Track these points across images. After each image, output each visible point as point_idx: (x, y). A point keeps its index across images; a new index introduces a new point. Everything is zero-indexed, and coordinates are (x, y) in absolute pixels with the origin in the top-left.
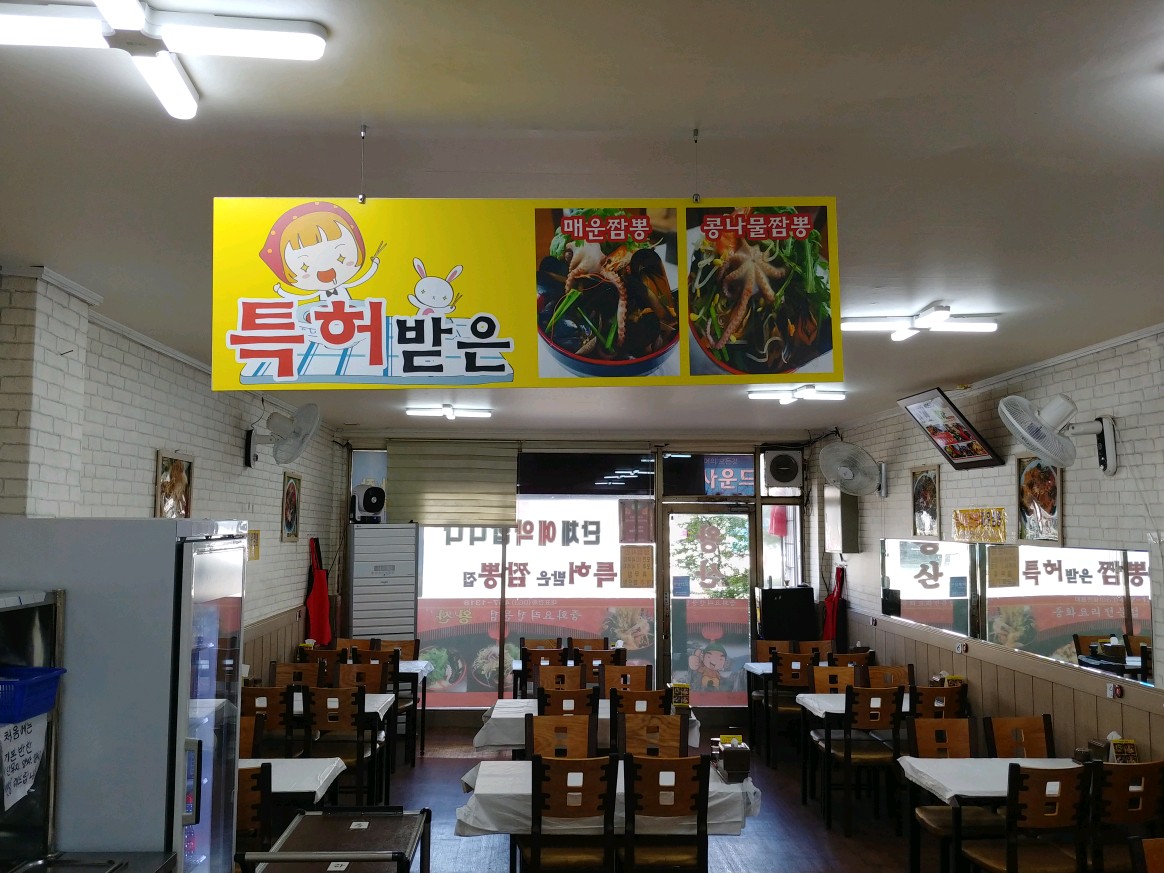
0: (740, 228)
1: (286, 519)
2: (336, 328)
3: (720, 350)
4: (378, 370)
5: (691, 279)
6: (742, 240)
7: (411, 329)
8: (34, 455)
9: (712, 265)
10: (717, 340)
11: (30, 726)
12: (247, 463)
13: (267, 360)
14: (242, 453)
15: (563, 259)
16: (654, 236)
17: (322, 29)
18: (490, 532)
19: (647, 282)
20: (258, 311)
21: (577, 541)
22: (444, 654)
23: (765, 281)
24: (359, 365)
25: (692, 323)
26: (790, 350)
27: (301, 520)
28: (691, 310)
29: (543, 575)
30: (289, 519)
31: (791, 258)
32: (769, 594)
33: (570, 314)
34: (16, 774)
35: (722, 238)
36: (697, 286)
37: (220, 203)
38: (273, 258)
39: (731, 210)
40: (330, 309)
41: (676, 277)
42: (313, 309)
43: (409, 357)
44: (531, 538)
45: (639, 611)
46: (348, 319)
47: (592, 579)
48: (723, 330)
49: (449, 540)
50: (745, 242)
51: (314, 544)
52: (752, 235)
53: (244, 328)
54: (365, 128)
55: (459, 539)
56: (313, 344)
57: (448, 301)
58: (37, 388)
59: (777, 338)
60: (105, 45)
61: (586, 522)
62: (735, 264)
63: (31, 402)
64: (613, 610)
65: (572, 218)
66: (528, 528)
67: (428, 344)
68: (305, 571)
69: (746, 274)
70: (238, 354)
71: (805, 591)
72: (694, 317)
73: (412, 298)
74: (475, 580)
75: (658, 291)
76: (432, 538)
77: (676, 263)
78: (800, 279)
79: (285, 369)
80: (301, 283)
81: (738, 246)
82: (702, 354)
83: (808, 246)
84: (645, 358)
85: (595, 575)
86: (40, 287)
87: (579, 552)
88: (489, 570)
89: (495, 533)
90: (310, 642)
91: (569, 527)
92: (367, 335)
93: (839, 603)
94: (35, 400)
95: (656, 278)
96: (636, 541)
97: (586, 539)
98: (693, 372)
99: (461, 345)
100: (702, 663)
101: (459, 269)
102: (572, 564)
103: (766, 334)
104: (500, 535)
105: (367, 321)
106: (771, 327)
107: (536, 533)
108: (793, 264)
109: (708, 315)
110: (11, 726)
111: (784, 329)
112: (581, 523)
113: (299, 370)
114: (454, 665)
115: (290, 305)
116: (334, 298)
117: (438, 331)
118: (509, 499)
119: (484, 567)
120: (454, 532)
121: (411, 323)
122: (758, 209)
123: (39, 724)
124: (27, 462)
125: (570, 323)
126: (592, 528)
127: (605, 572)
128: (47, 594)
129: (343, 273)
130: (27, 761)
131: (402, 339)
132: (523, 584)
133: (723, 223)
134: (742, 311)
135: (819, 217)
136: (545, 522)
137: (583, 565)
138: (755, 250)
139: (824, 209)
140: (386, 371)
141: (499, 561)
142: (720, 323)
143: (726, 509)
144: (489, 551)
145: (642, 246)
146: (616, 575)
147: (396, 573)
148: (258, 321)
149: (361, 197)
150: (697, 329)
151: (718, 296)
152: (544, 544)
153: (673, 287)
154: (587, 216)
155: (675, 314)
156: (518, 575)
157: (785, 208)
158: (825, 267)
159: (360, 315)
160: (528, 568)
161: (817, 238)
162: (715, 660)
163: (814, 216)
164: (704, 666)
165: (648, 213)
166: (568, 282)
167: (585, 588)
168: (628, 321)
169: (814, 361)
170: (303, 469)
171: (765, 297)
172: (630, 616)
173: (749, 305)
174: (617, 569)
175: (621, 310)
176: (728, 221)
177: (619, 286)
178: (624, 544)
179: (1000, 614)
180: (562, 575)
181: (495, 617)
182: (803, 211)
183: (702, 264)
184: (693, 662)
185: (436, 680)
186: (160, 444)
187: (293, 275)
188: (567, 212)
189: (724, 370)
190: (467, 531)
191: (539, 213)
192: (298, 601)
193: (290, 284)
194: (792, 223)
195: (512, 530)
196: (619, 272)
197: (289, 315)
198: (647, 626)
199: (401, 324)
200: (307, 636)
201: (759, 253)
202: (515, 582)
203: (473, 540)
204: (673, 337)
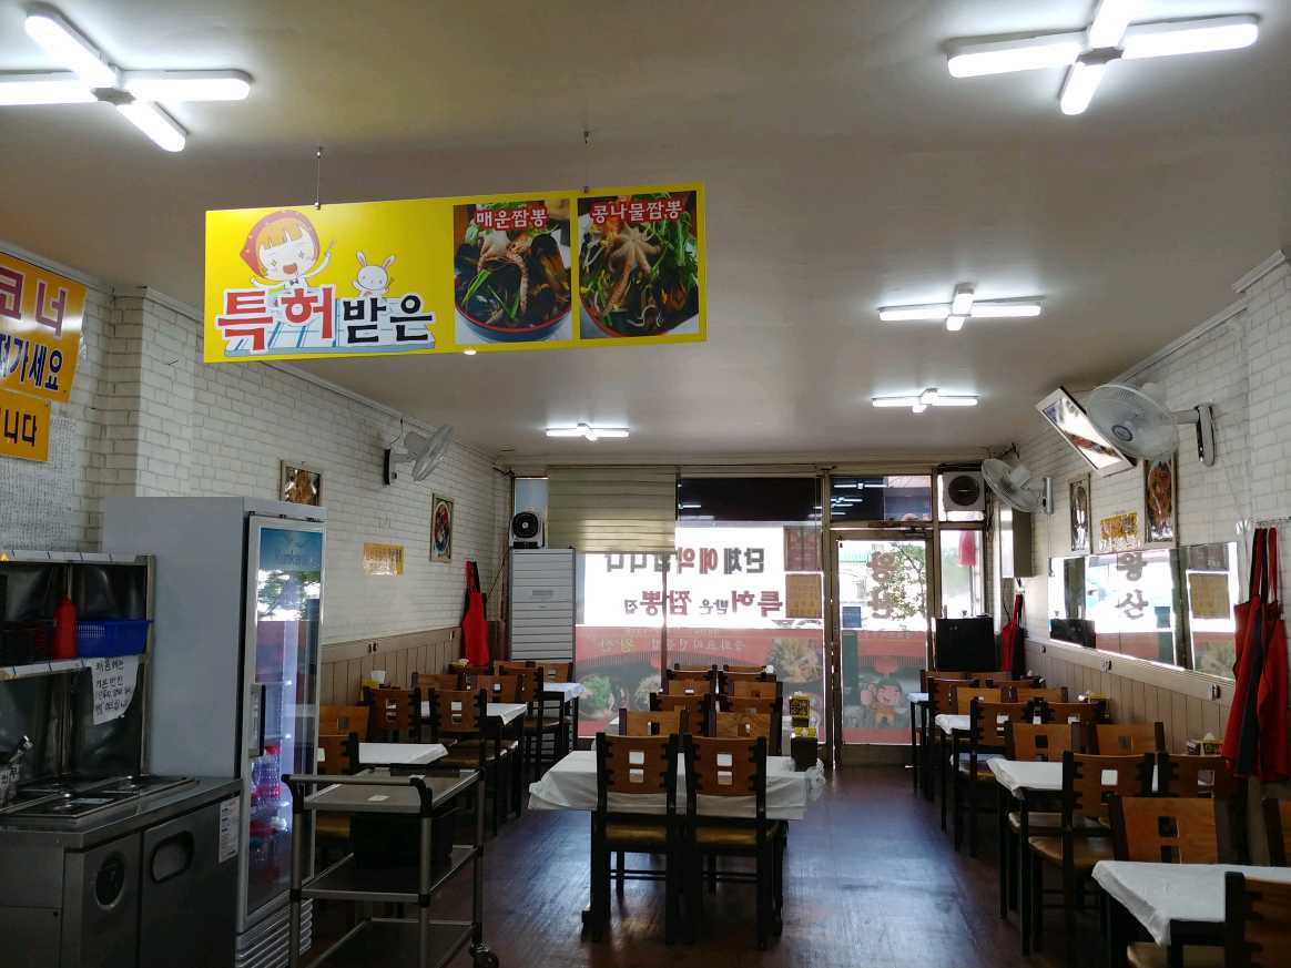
0: (622, 213)
1: (437, 541)
2: (298, 309)
3: (606, 318)
4: (328, 343)
5: (582, 258)
6: (625, 223)
7: (354, 308)
8: (142, 449)
9: (599, 245)
10: (602, 309)
11: (121, 663)
12: (386, 482)
13: (245, 337)
14: (381, 470)
15: (476, 246)
16: (551, 223)
17: (246, 76)
18: (651, 559)
19: (545, 262)
20: (239, 299)
21: (740, 569)
22: (606, 682)
23: (643, 257)
24: (315, 340)
25: (582, 295)
26: (663, 316)
27: (454, 542)
28: (581, 284)
29: (706, 603)
30: (441, 540)
31: (666, 237)
32: (944, 624)
33: (480, 291)
34: (107, 700)
35: (608, 223)
36: (587, 264)
37: (209, 214)
38: (250, 257)
39: (615, 198)
40: (293, 295)
41: (569, 257)
42: (280, 296)
43: (352, 330)
44: (692, 565)
45: (807, 643)
46: (306, 302)
47: (755, 609)
48: (608, 300)
49: (610, 567)
50: (626, 224)
51: (472, 569)
52: (633, 219)
53: (229, 313)
54: (321, 149)
55: (620, 566)
56: (279, 323)
57: (384, 284)
58: (145, 392)
59: (653, 306)
60: (94, 99)
61: (748, 550)
62: (618, 244)
63: (139, 404)
64: (778, 641)
65: (483, 211)
66: (689, 555)
67: (367, 321)
68: (462, 592)
69: (627, 253)
70: (224, 332)
71: (985, 622)
72: (584, 290)
73: (355, 284)
74: (636, 607)
75: (554, 268)
76: (593, 565)
77: (569, 245)
78: (672, 255)
79: (259, 345)
80: (271, 275)
81: (621, 229)
82: (589, 320)
83: (680, 226)
84: (545, 325)
85: (759, 604)
86: (146, 306)
87: (742, 581)
88: (651, 599)
89: (656, 560)
90: (464, 662)
91: (732, 556)
92: (321, 314)
93: (1017, 632)
94: (143, 401)
95: (552, 258)
96: (803, 569)
97: (749, 567)
98: (583, 336)
99: (393, 320)
100: (875, 699)
101: (393, 257)
102: (734, 593)
103: (643, 303)
104: (660, 562)
105: (320, 303)
106: (648, 296)
107: (697, 562)
108: (666, 242)
109: (595, 288)
110: (104, 659)
111: (658, 298)
112: (744, 550)
113: (269, 345)
114: (616, 694)
115: (262, 293)
116: (296, 286)
117: (375, 309)
118: (669, 525)
119: (645, 595)
120: (615, 559)
121: (354, 304)
122: (637, 196)
123: (130, 665)
124: (135, 455)
125: (481, 298)
126: (756, 556)
127: (770, 601)
128: (138, 557)
129: (303, 265)
130: (118, 692)
131: (348, 317)
132: (684, 612)
133: (609, 210)
134: (624, 283)
135: (689, 200)
136: (706, 549)
137: (747, 594)
138: (635, 232)
139: (693, 194)
140: (334, 343)
141: (661, 589)
142: (606, 294)
143: (900, 535)
144: (650, 579)
145: (542, 232)
146: (781, 604)
147: (555, 598)
148: (239, 307)
149: (317, 204)
150: (586, 300)
151: (603, 272)
152: (706, 572)
153: (566, 266)
154: (496, 209)
155: (567, 288)
156: (680, 603)
157: (659, 194)
158: (693, 243)
159: (315, 299)
160: (689, 596)
161: (687, 219)
162: (888, 695)
163: (685, 199)
164: (877, 700)
165: (546, 204)
166: (480, 264)
167: (750, 619)
168: (529, 296)
169: (683, 324)
170: (456, 492)
171: (643, 271)
172: (797, 647)
173: (629, 279)
174: (782, 598)
175: (524, 285)
176: (612, 208)
177: (522, 266)
178: (790, 573)
179: (1208, 649)
180: (725, 604)
181: (657, 647)
182: (675, 196)
183: (590, 245)
184: (865, 698)
185: (598, 709)
186: (285, 456)
187: (265, 270)
188: (479, 207)
189: (608, 334)
190: (627, 558)
191: (457, 208)
192: (455, 622)
193: (261, 276)
194: (666, 207)
195: (673, 557)
196: (522, 255)
197: (262, 302)
198: (815, 658)
199: (347, 305)
200: (462, 656)
201: (639, 234)
202: (677, 610)
203: (634, 567)
204: (566, 307)
